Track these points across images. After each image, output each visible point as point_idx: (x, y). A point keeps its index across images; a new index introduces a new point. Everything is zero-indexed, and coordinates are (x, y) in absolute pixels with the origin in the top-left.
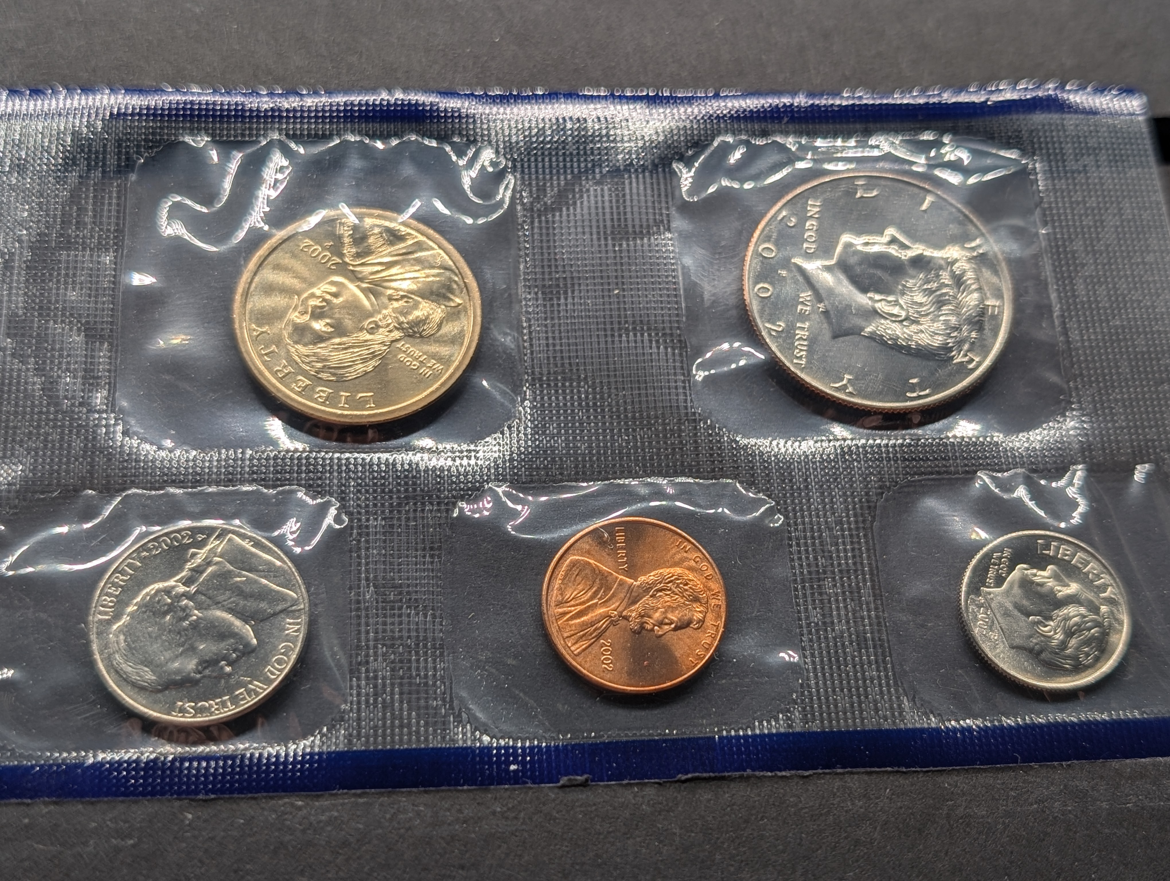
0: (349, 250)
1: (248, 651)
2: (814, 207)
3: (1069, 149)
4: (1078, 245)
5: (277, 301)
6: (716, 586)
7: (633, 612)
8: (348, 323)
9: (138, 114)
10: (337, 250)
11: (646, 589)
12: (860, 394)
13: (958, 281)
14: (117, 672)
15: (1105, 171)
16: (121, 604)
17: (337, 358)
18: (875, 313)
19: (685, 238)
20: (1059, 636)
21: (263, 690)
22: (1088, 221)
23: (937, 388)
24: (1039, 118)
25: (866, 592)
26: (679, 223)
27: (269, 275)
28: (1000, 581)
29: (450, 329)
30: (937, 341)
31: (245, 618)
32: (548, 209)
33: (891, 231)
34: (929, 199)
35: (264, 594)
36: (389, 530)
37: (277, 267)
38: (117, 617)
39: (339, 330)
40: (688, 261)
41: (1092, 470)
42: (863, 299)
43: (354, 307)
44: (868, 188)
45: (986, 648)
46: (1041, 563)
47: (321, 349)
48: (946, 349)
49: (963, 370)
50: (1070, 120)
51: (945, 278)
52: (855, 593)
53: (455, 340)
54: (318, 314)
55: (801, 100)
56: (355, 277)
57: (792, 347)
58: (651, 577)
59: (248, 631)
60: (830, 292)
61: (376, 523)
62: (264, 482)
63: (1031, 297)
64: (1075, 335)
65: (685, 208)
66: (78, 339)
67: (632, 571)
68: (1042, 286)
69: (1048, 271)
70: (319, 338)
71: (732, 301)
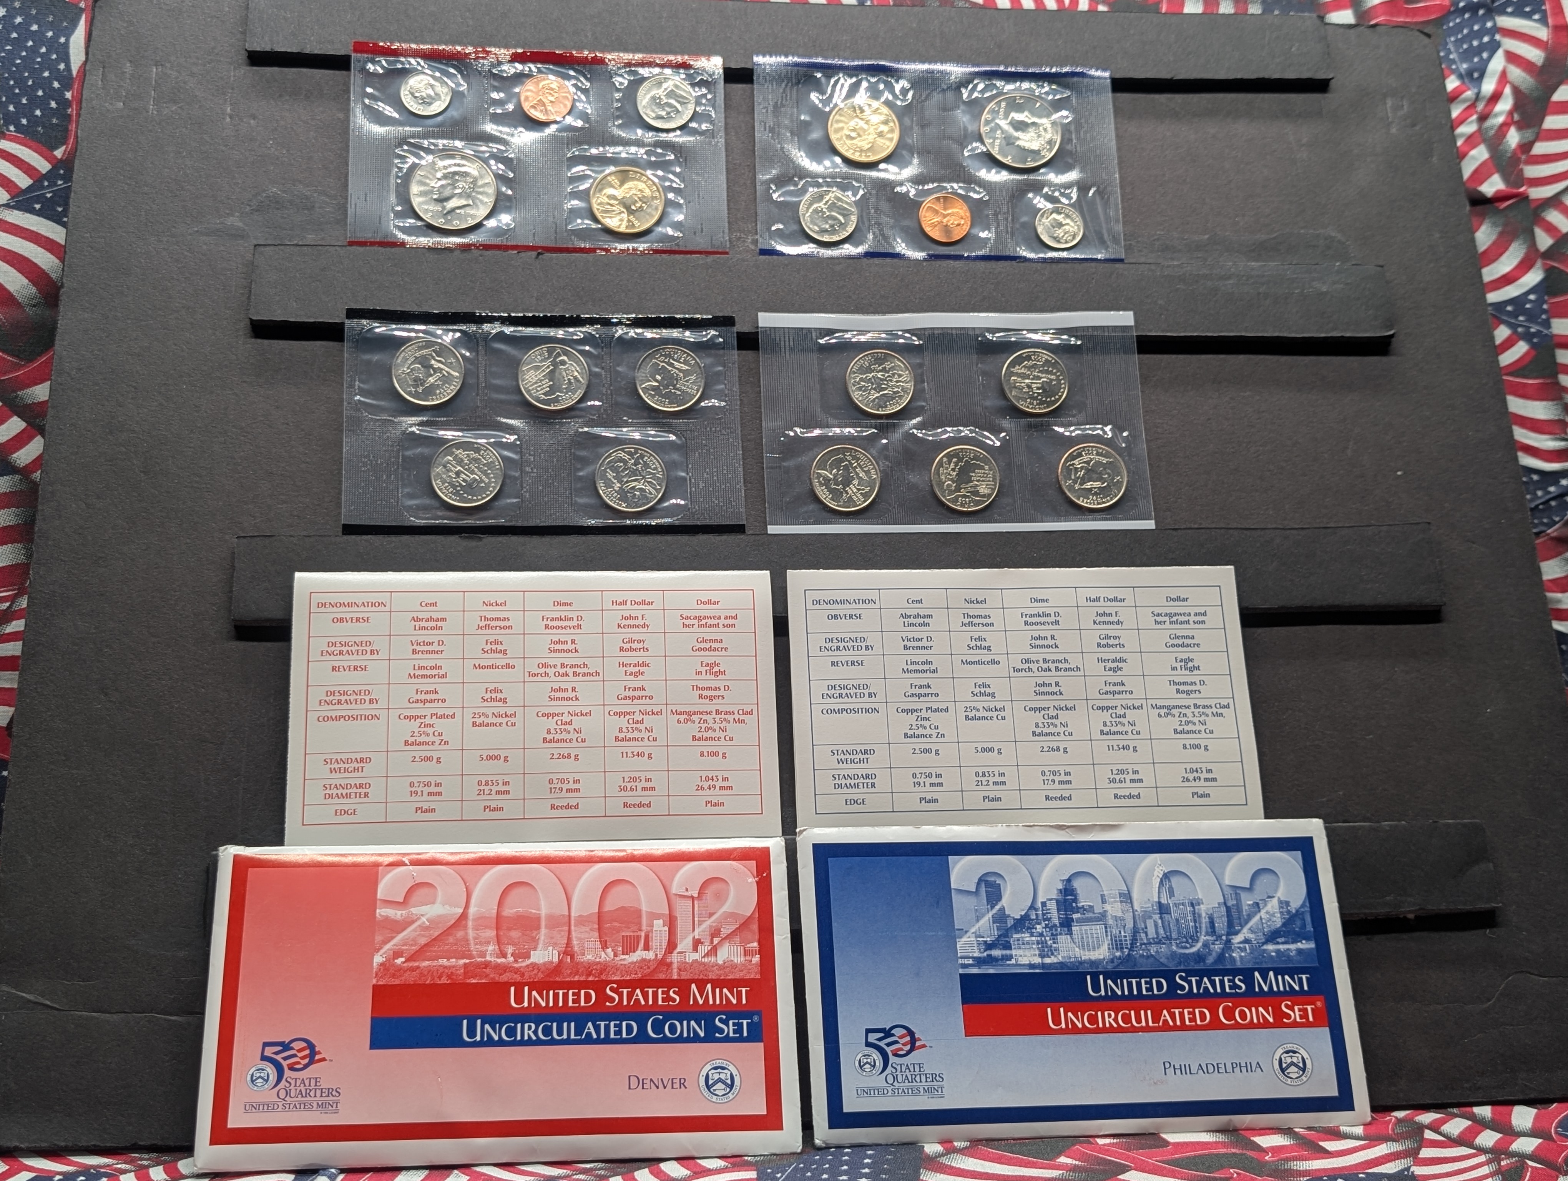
0: (858, 111)
1: (841, 224)
2: (1003, 104)
3: (1084, 90)
4: (1083, 121)
5: (841, 125)
6: (968, 214)
7: (945, 220)
8: (861, 133)
9: (787, 65)
10: (855, 111)
11: (948, 215)
12: (1013, 162)
13: (1045, 130)
14: (809, 228)
15: (1094, 97)
16: (808, 209)
17: (860, 144)
18: (1018, 139)
19: (963, 112)
20: (1062, 234)
21: (847, 234)
22: (1087, 113)
23: (1035, 161)
24: (1075, 79)
25: (1010, 218)
26: (962, 107)
27: (837, 117)
28: (1047, 218)
29: (889, 136)
30: (1036, 148)
31: (840, 214)
32: (923, 101)
33: (1026, 113)
34: (1038, 104)
35: (845, 209)
36: (877, 194)
37: (840, 115)
38: (807, 212)
39: (859, 135)
40: (964, 119)
41: (1079, 189)
42: (1016, 134)
43: (862, 128)
44: (1020, 99)
45: (1042, 237)
46: (1059, 213)
47: (855, 141)
48: (1039, 150)
49: (1044, 157)
50: (1086, 80)
51: (1041, 128)
52: (1007, 219)
53: (891, 139)
54: (854, 130)
55: (1002, 68)
56: (862, 119)
57: (993, 148)
58: (949, 211)
59: (841, 218)
60: (1006, 131)
61: (874, 192)
62: (843, 179)
63: (1067, 136)
64: (1078, 149)
65: (964, 102)
66: (789, 134)
67: (945, 209)
68: (1070, 132)
69: (1073, 128)
70: (853, 138)
71: (977, 132)
